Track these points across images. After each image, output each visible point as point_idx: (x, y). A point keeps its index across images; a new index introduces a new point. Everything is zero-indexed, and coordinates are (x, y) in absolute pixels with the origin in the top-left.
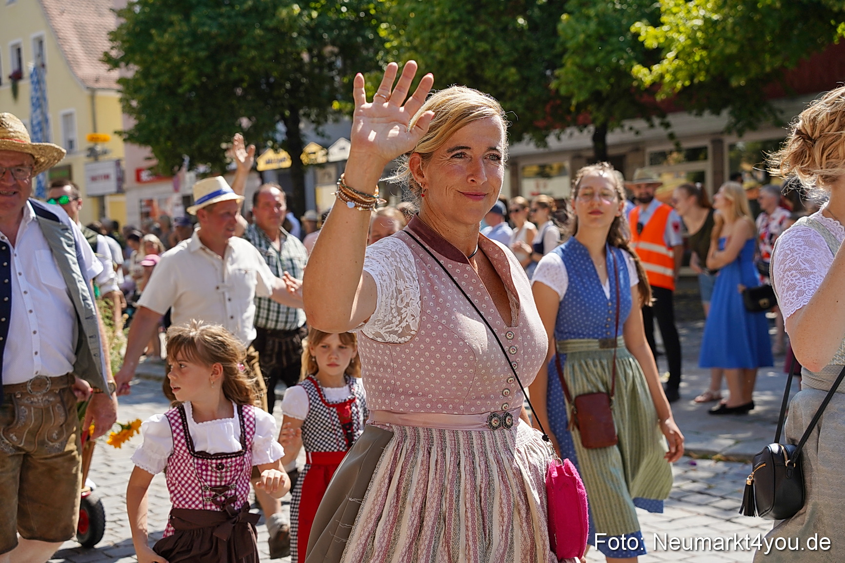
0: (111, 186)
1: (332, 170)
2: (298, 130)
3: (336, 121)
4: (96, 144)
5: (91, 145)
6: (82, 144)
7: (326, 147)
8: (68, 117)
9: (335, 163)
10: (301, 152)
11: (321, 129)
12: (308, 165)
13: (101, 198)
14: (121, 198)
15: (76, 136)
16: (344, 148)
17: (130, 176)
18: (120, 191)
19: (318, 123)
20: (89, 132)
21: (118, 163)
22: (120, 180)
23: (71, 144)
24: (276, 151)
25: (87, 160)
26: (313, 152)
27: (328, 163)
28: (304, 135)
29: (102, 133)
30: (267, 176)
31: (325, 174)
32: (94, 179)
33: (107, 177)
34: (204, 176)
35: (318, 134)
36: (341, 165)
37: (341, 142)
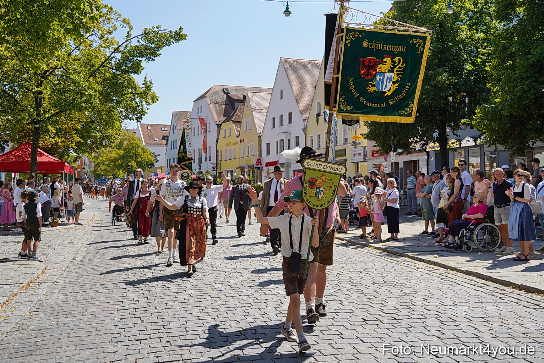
0: (361, 158)
1: (462, 151)
2: (445, 132)
4: (356, 140)
5: (354, 140)
6: (350, 140)
7: (459, 140)
9: (464, 148)
10: (446, 143)
11: (455, 132)
12: (450, 149)
13: (357, 163)
14: (365, 164)
15: (348, 137)
16: (469, 141)
17: (369, 154)
18: (365, 160)
19: (454, 129)
20: (353, 135)
21: (364, 148)
22: (365, 155)
23: (346, 140)
24: (434, 142)
25: (352, 147)
26: (452, 142)
27: (461, 148)
28: (448, 135)
29: (358, 135)
30: (431, 154)
31: (459, 154)
32: (354, 155)
33: (360, 154)
34: (400, 154)
35: (454, 134)
36: (467, 149)
37: (468, 138)
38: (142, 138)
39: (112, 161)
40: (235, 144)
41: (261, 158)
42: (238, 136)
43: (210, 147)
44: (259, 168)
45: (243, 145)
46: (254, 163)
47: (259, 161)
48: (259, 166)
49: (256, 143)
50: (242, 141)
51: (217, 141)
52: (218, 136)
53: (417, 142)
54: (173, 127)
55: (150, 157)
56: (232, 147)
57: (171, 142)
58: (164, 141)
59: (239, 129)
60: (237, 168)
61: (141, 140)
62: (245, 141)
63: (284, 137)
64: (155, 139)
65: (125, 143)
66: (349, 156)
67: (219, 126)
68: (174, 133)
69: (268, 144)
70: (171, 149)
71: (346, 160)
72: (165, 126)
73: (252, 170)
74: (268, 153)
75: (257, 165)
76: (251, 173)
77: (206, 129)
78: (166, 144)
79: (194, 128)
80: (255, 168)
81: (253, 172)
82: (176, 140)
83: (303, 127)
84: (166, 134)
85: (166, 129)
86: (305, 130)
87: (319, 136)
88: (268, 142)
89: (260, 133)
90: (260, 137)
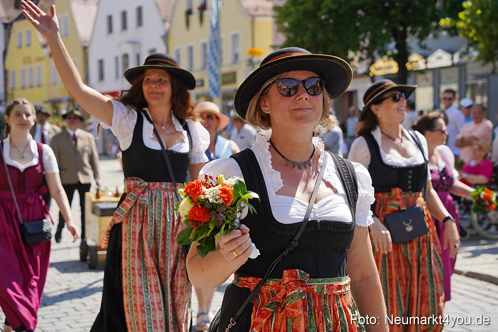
1: (429, 75)
3: (436, 37)
4: (253, 57)
5: (249, 57)
6: (244, 56)
7: (425, 57)
8: (235, 37)
9: (433, 70)
10: (407, 61)
11: (423, 43)
12: (411, 71)
15: (239, 51)
16: (440, 58)
19: (421, 38)
20: (249, 48)
23: (236, 56)
25: (247, 68)
26: (416, 60)
27: (427, 69)
28: (410, 48)
29: (257, 48)
31: (423, 78)
35: (421, 47)
36: (437, 72)
37: (439, 53)
40: (40, 59)
42: (45, 47)
49: (78, 59)
51: (5, 53)
52: (7, 43)
53: (361, 60)
56: (35, 65)
60: (45, 102)
63: (129, 50)
67: (7, 27)
69: (101, 62)
74: (101, 77)
83: (162, 33)
86: (166, 37)
87: (191, 49)
88: (100, 57)
89: (85, 42)
90: (85, 48)
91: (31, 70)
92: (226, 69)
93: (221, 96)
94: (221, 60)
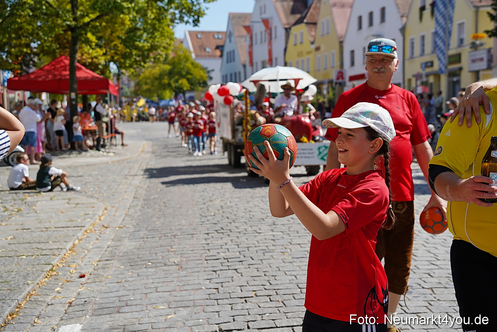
0: (483, 65)
4: (476, 40)
5: (473, 41)
6: (468, 40)
8: (461, 25)
13: (478, 72)
15: (465, 36)
18: (489, 68)
20: (473, 33)
21: (489, 50)
22: (490, 61)
25: (471, 50)
29: (480, 33)
32: (473, 61)
33: (481, 59)
38: (192, 49)
39: (156, 79)
40: (309, 53)
41: (343, 71)
42: (312, 43)
43: (276, 59)
44: (340, 84)
45: (319, 54)
46: (333, 76)
47: (341, 75)
48: (340, 80)
49: (336, 51)
50: (318, 49)
51: (285, 50)
52: (287, 43)
54: (229, 35)
55: (202, 73)
56: (305, 58)
57: (227, 53)
58: (218, 53)
59: (313, 33)
61: (190, 52)
62: (322, 48)
64: (208, 50)
65: (171, 55)
66: (465, 62)
67: (287, 30)
68: (230, 41)
69: (352, 52)
70: (227, 62)
71: (461, 69)
72: (218, 33)
73: (332, 87)
74: (353, 64)
75: (338, 79)
76: (330, 89)
77: (270, 34)
78: (221, 56)
79: (256, 34)
80: (336, 83)
81: (334, 89)
82: (234, 51)
83: (401, 26)
84: (220, 43)
85: (220, 36)
86: (403, 30)
87: (423, 38)
88: (352, 49)
89: (341, 37)
90: (341, 43)
91: (303, 61)
92: (452, 52)
93: (447, 74)
94: (449, 45)
